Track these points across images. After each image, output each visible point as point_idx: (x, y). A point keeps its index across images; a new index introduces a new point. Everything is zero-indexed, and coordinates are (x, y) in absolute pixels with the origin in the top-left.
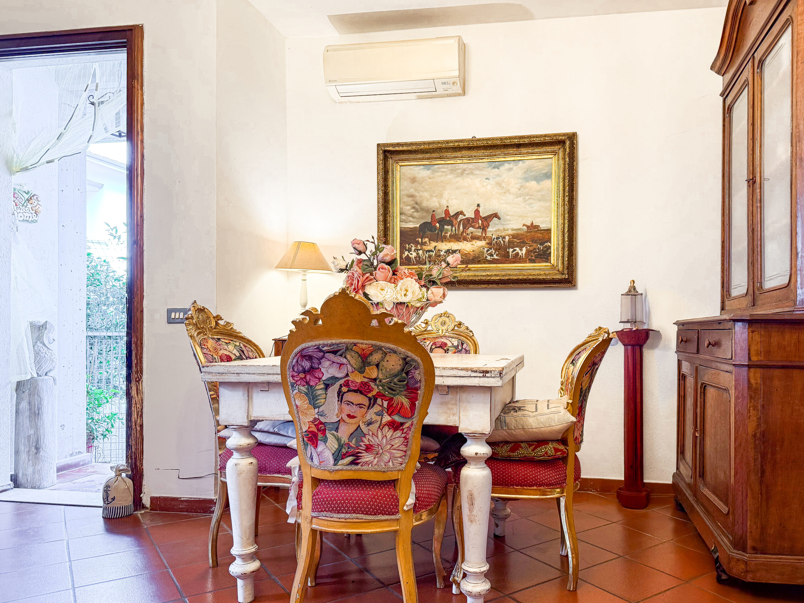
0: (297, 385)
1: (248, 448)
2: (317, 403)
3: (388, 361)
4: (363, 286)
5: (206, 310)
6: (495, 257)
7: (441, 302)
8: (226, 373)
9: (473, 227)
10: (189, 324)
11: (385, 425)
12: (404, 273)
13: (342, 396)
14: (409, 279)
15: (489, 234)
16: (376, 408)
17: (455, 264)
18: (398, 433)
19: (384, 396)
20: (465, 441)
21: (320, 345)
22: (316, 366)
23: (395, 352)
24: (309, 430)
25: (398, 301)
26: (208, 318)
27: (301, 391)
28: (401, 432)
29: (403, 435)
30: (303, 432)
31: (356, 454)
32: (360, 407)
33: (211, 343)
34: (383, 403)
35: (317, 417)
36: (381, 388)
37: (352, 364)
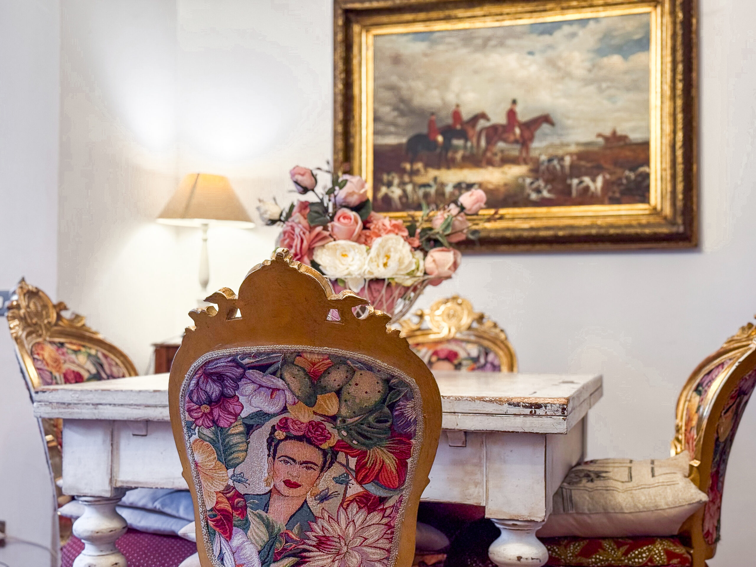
0: (196, 425)
1: (111, 536)
2: (233, 459)
3: (357, 384)
4: (311, 250)
5: (41, 293)
6: (545, 194)
7: (449, 277)
8: (75, 404)
9: (505, 140)
10: (14, 318)
11: (351, 501)
12: (384, 225)
13: (276, 446)
14: (392, 235)
15: (534, 154)
16: (336, 470)
17: (475, 207)
18: (376, 517)
19: (350, 447)
20: (497, 533)
21: (237, 355)
22: (230, 392)
23: (370, 368)
24: (217, 507)
25: (372, 277)
26: (45, 306)
27: (203, 436)
28: (381, 514)
29: (385, 521)
30: (206, 511)
31: (301, 552)
32: (308, 468)
33: (49, 351)
34: (347, 461)
35: (232, 484)
36: (345, 434)
37: (293, 389)
